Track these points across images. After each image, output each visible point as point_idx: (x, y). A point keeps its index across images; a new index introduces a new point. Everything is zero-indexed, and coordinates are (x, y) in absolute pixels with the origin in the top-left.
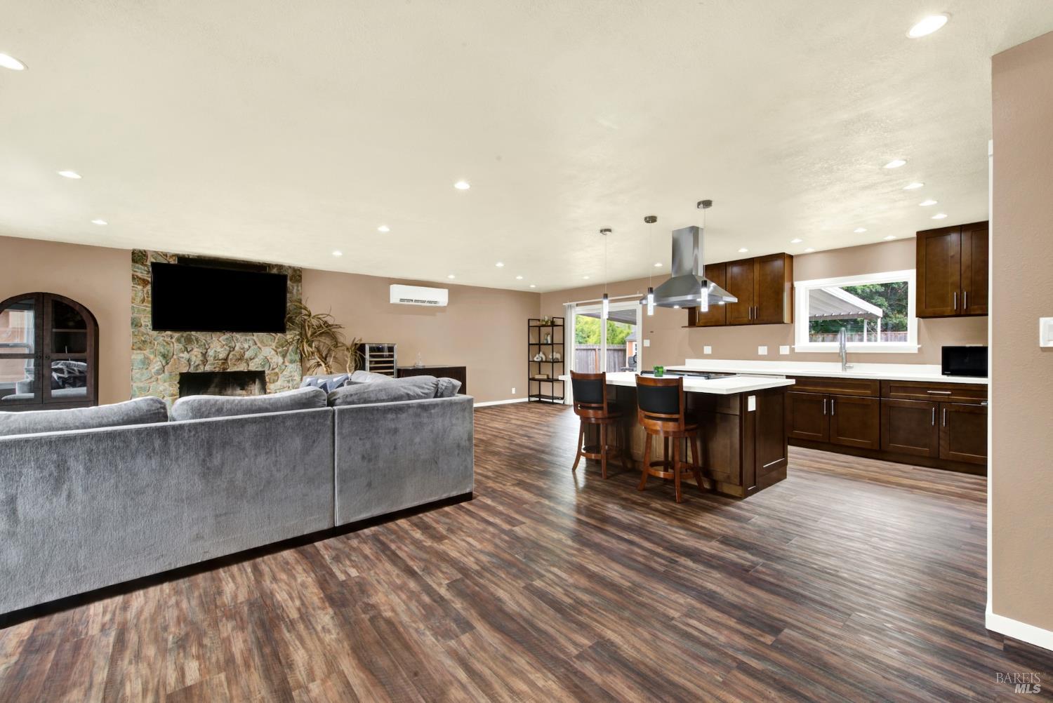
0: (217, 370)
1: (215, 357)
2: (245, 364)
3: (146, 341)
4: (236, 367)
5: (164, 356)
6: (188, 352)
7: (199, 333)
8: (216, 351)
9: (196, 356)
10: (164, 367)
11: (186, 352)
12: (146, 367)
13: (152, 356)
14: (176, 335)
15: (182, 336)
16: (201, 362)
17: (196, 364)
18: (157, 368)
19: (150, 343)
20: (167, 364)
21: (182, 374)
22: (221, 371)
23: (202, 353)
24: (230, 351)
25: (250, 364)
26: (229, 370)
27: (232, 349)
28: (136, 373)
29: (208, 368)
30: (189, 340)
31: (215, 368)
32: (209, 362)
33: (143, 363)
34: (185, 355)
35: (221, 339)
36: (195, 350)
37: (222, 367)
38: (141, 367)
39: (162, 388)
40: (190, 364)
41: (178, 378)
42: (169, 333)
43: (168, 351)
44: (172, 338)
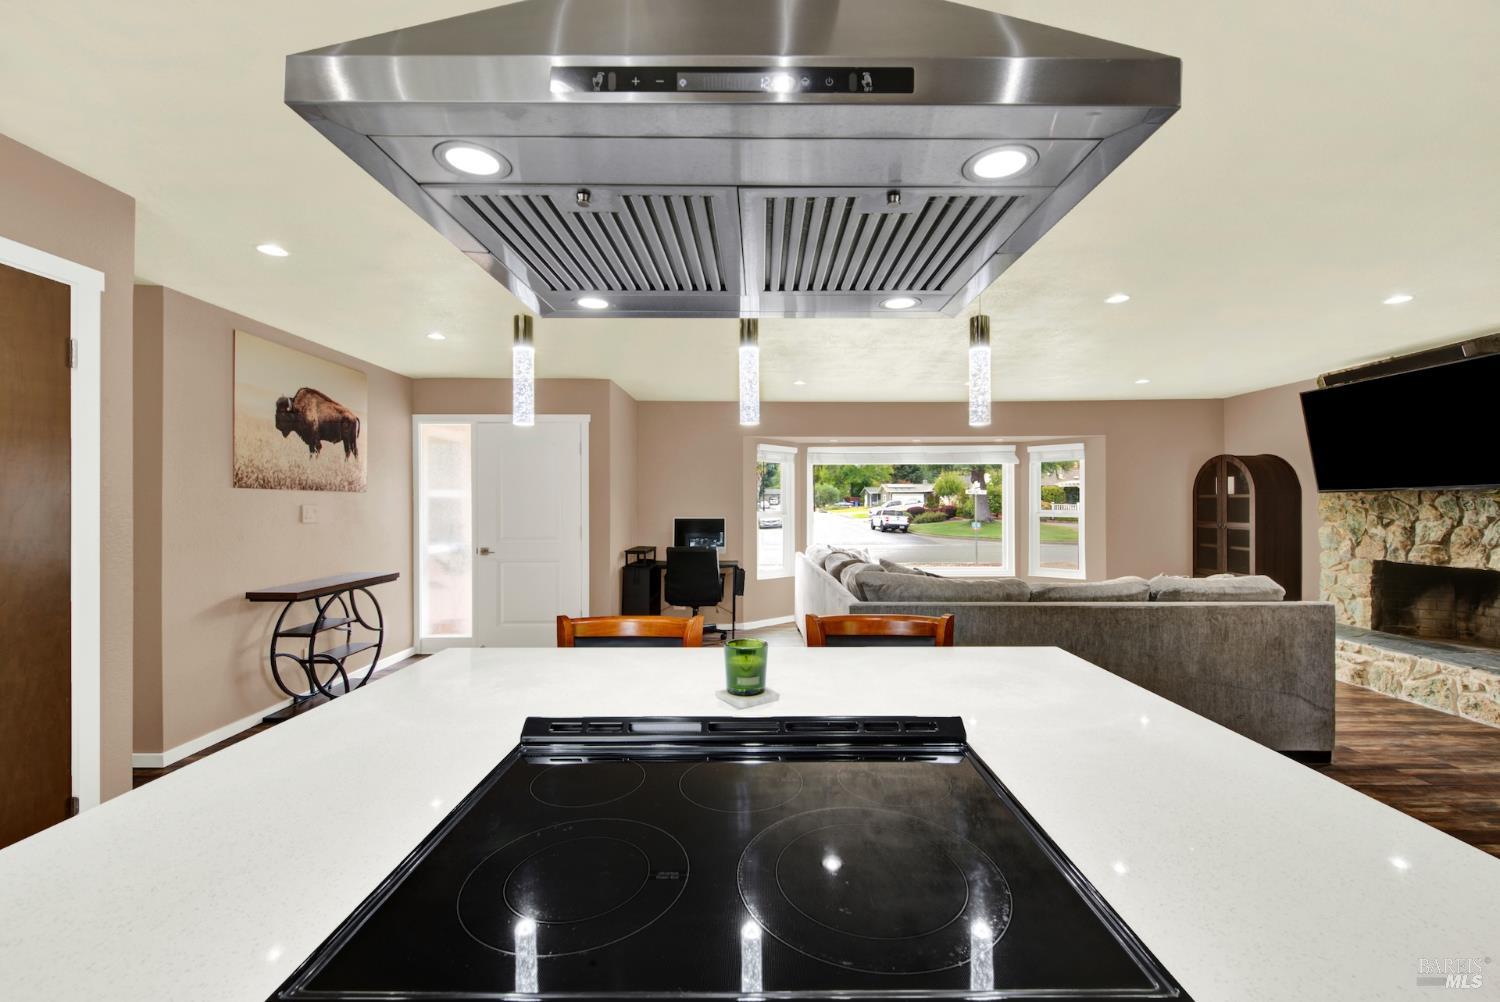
0: (1427, 562)
1: (1424, 537)
2: (1479, 556)
3: (1334, 508)
4: (1461, 559)
5: (1354, 531)
6: (1386, 526)
7: (1398, 493)
8: (1426, 526)
9: (1394, 533)
10: (1353, 549)
11: (1380, 527)
12: (1334, 546)
13: (1341, 530)
14: (1370, 497)
15: (1375, 499)
16: (1399, 546)
17: (1393, 547)
18: (1345, 549)
19: (1340, 510)
20: (1358, 544)
21: (1376, 564)
22: (1435, 564)
23: (1405, 528)
24: (1453, 527)
25: (1494, 557)
26: (1451, 565)
27: (1455, 524)
28: (1324, 558)
29: (1414, 557)
30: (1384, 507)
31: (1422, 557)
32: (1415, 547)
33: (1331, 541)
34: (1379, 531)
35: (1436, 503)
36: (1397, 523)
37: (1434, 557)
38: (1328, 545)
39: (1349, 581)
40: (1386, 548)
41: (1370, 568)
42: (1361, 494)
43: (1359, 524)
44: (1363, 503)
